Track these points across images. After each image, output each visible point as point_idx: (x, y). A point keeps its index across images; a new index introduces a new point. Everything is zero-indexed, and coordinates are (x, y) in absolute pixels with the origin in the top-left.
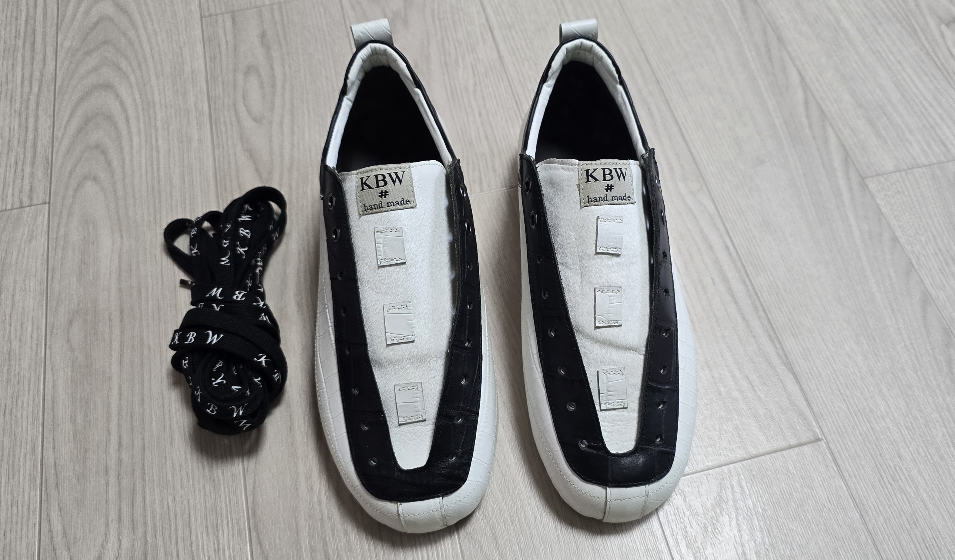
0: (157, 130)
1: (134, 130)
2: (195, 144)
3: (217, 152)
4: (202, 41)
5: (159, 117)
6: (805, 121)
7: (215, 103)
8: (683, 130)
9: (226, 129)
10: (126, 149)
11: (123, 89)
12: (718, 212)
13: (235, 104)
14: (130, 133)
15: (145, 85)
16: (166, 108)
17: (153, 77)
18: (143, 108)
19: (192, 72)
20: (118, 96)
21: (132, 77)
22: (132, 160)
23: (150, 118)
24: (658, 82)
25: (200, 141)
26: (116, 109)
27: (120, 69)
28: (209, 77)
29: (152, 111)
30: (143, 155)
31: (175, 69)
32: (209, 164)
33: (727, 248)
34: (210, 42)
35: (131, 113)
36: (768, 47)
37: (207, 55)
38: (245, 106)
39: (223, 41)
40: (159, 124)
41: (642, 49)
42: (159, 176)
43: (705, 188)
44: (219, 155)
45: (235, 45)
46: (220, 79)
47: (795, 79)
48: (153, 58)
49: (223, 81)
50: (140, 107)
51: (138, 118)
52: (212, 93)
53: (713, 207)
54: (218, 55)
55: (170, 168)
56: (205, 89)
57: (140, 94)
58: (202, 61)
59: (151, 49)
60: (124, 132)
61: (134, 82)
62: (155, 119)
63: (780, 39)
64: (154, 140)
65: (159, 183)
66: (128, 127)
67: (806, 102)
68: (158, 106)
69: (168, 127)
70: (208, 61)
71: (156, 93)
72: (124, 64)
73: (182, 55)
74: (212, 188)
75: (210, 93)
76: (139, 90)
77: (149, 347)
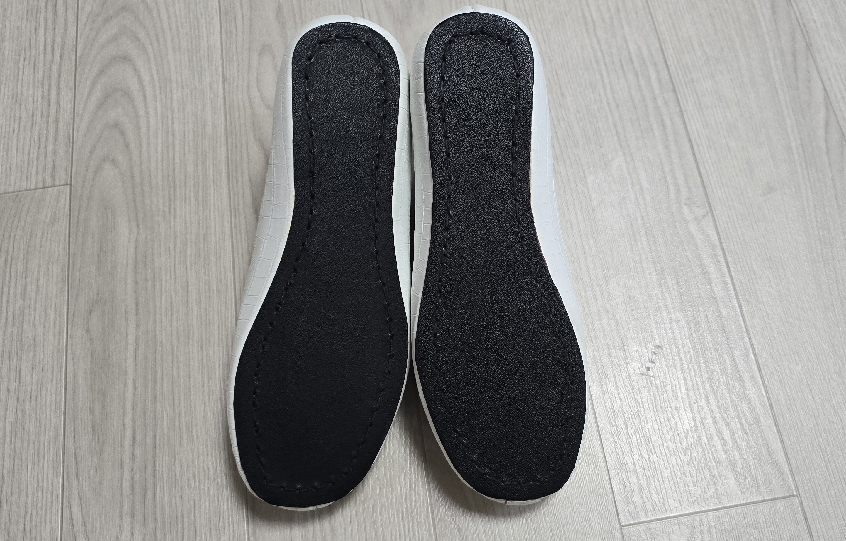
0: (173, 111)
1: (151, 110)
2: (209, 130)
3: (230, 141)
4: (218, 14)
5: (175, 97)
6: (823, 144)
7: (229, 85)
8: (695, 147)
9: (239, 115)
10: (144, 131)
11: (140, 63)
12: (721, 243)
13: (248, 88)
14: (147, 113)
15: (162, 59)
16: (182, 87)
17: (170, 51)
18: (160, 86)
19: (208, 49)
20: (136, 70)
21: (150, 50)
22: (148, 144)
23: (166, 97)
24: (674, 90)
25: (214, 126)
26: (134, 85)
27: (138, 40)
28: (224, 56)
29: (168, 89)
30: (160, 137)
31: (192, 43)
32: (222, 153)
33: (726, 283)
34: (226, 15)
35: (149, 89)
36: (794, 55)
37: (223, 29)
38: (259, 90)
39: (239, 15)
40: (175, 105)
41: (662, 50)
42: (174, 163)
43: (710, 215)
44: (232, 144)
45: (251, 20)
46: (235, 58)
47: (819, 94)
48: (170, 29)
49: (238, 61)
50: (157, 85)
51: (155, 96)
52: (226, 73)
53: (716, 237)
54: (234, 31)
55: (184, 154)
56: (220, 68)
57: (158, 70)
58: (218, 35)
59: (169, 19)
60: (142, 112)
61: (152, 55)
62: (172, 99)
63: (809, 46)
64: (170, 122)
65: (174, 170)
66: (146, 106)
68: (174, 85)
69: (184, 108)
70: (224, 35)
71: (173, 69)
72: (142, 35)
73: (198, 29)
74: (225, 180)
75: (225, 74)
76: (156, 65)
77: (162, 343)
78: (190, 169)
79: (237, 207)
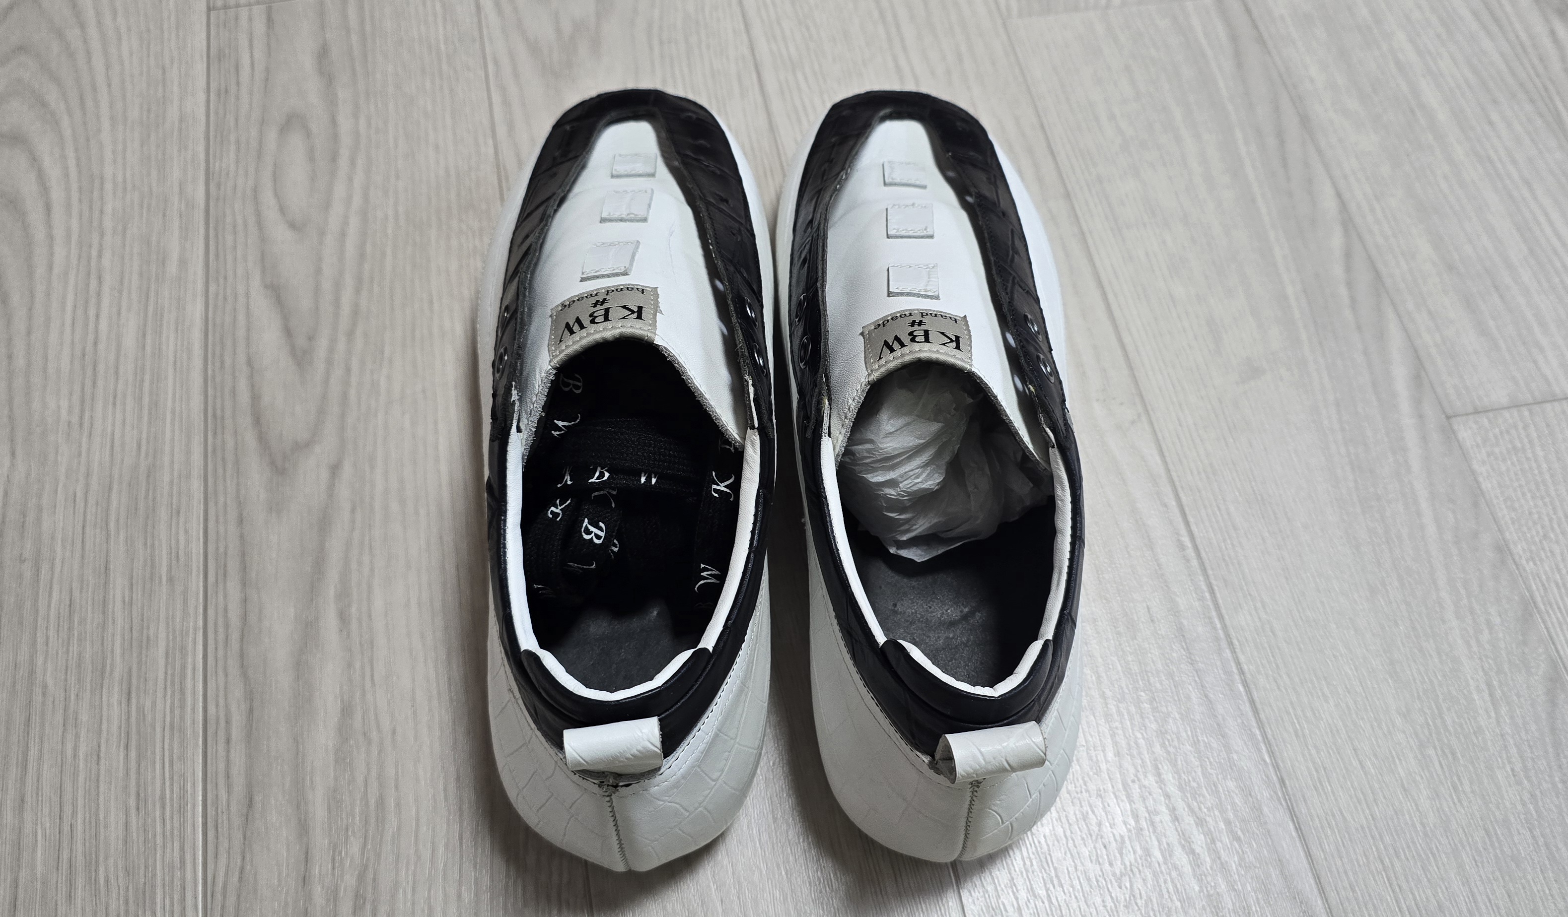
0: (102, 235)
1: (59, 232)
2: (172, 268)
3: (213, 288)
4: (205, 59)
5: (108, 208)
6: (1343, 291)
7: (219, 186)
8: (1110, 296)
9: (235, 241)
10: (40, 271)
11: (45, 147)
12: (1168, 471)
13: (255, 190)
14: (50, 237)
15: (88, 140)
16: (125, 189)
17: (106, 125)
18: (80, 189)
19: (181, 120)
20: (34, 159)
21: (65, 122)
22: (48, 294)
23: (91, 208)
24: (1068, 196)
25: (183, 263)
26: (28, 187)
27: (44, 104)
28: (212, 134)
29: (96, 194)
30: (72, 282)
31: (149, 111)
32: (195, 310)
33: (1182, 547)
34: (220, 60)
35: (57, 195)
36: (1280, 135)
37: (214, 86)
38: (276, 195)
39: (245, 61)
40: (108, 223)
41: (1042, 126)
42: (97, 331)
43: (1144, 418)
44: (217, 295)
45: (267, 70)
46: (232, 138)
48: (109, 86)
49: (238, 142)
50: (74, 186)
51: (68, 206)
52: (214, 164)
53: (1158, 459)
54: (233, 89)
55: (119, 314)
56: (202, 157)
57: (78, 159)
58: (201, 97)
59: (108, 67)
60: (39, 235)
61: (67, 133)
62: (102, 212)
64: (94, 253)
65: (96, 344)
66: (49, 224)
67: (1348, 255)
68: (108, 186)
69: (125, 229)
70: (213, 97)
71: (108, 156)
72: (53, 97)
73: (164, 86)
74: (197, 363)
75: (211, 166)
76: (76, 150)
77: (45, 686)
78: (129, 341)
79: (219, 412)
